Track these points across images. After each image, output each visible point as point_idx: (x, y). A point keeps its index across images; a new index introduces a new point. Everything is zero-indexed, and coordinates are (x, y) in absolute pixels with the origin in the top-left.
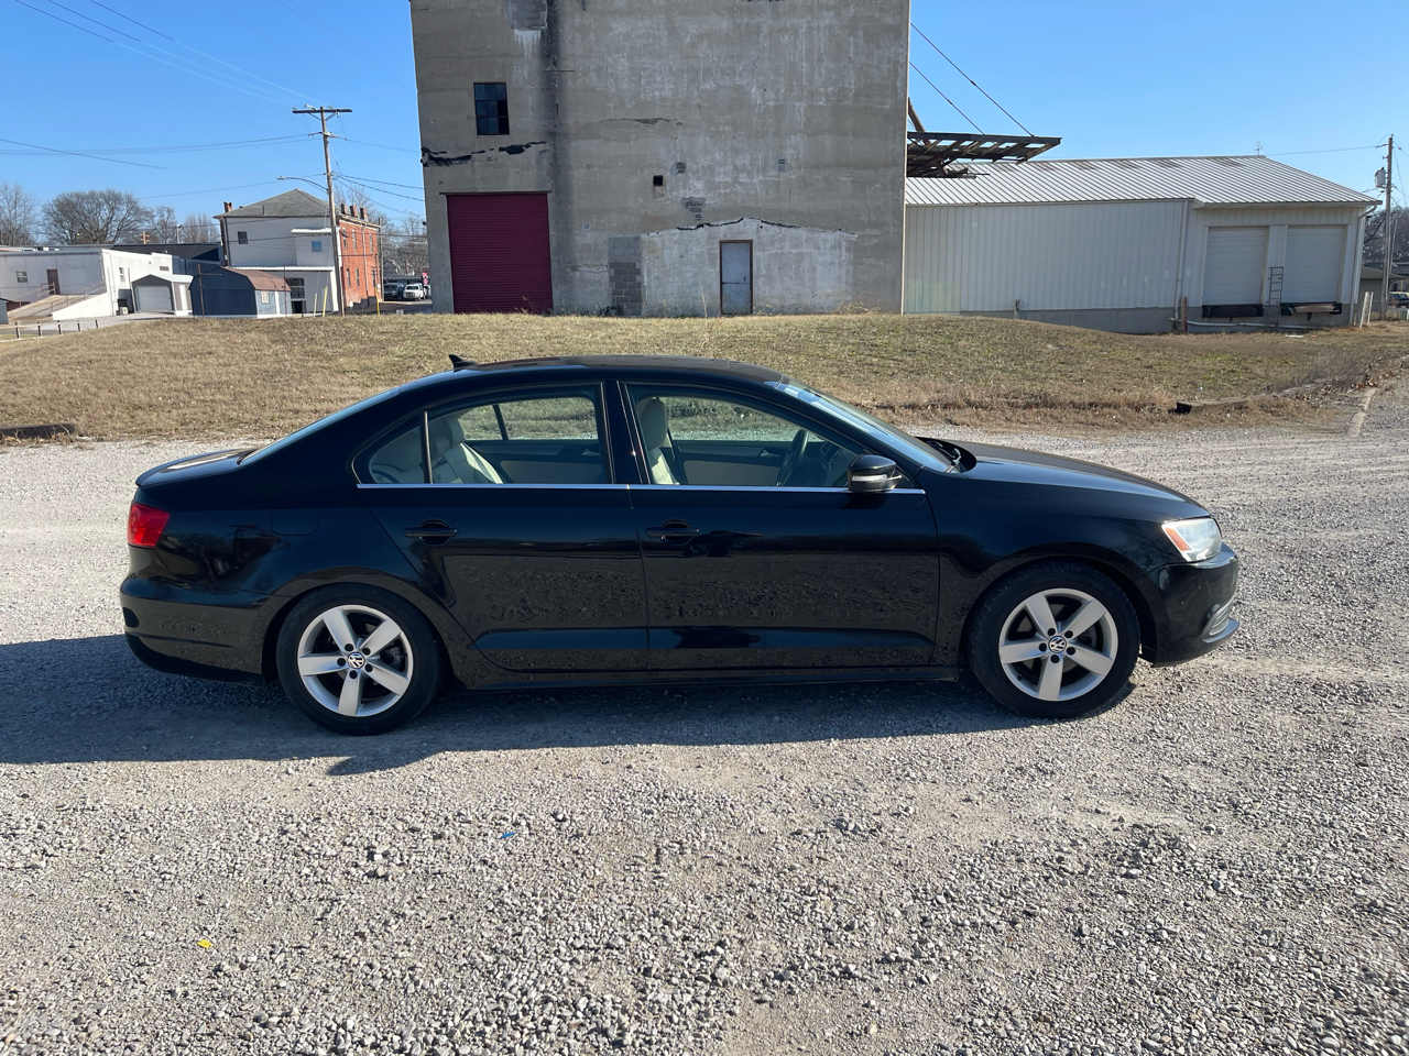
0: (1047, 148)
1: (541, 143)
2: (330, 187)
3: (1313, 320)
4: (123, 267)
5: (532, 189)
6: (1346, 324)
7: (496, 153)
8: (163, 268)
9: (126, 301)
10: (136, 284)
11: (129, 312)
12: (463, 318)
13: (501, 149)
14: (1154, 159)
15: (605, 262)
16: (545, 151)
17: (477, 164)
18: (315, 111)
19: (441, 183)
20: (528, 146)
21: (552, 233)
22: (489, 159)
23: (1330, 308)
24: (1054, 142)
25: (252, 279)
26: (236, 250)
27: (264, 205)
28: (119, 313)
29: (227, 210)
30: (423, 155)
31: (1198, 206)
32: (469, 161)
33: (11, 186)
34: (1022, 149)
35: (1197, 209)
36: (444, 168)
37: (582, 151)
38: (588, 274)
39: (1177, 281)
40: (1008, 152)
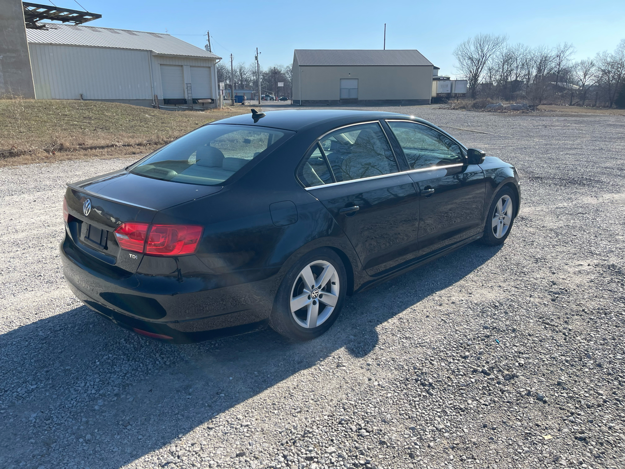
0: (94, 19)
3: (205, 106)
6: (216, 107)
14: (125, 31)
23: (210, 101)
24: (98, 16)
31: (154, 54)
34: (80, 18)
35: (154, 56)
39: (152, 87)
40: (73, 19)
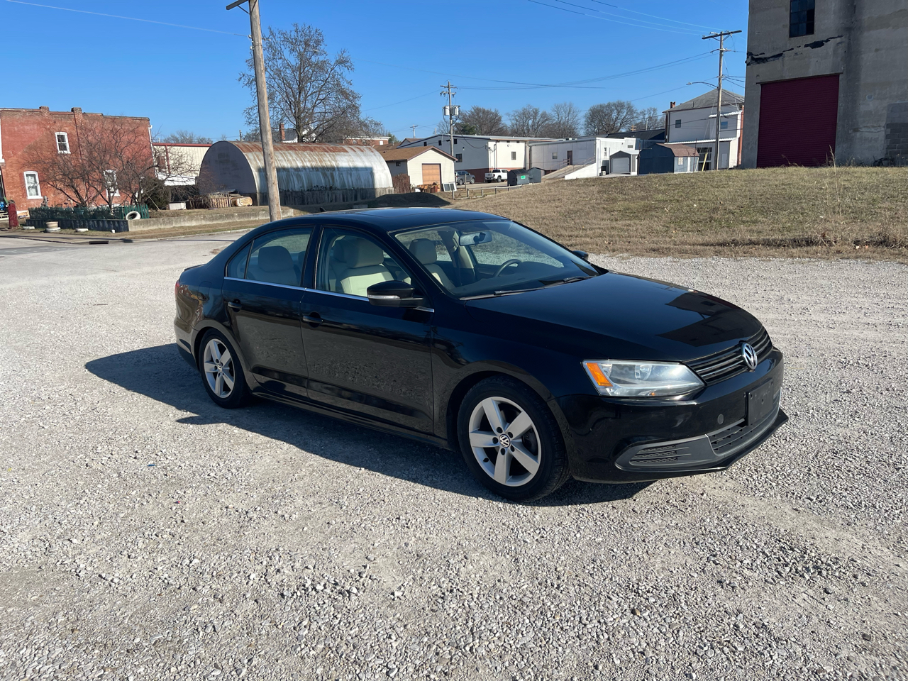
1: (839, 37)
2: (720, 85)
4: (606, 147)
5: (828, 73)
7: (802, 49)
8: (630, 147)
9: (606, 167)
10: (611, 157)
11: (607, 174)
12: (761, 171)
13: (806, 46)
15: (883, 124)
16: (840, 43)
17: (786, 58)
18: (717, 35)
19: (758, 76)
20: (827, 41)
21: (840, 104)
22: (796, 54)
25: (674, 150)
26: (673, 132)
27: (694, 101)
28: (601, 174)
29: (671, 107)
30: (748, 57)
32: (781, 58)
33: (568, 104)
36: (762, 65)
37: (873, 40)
38: (867, 133)
